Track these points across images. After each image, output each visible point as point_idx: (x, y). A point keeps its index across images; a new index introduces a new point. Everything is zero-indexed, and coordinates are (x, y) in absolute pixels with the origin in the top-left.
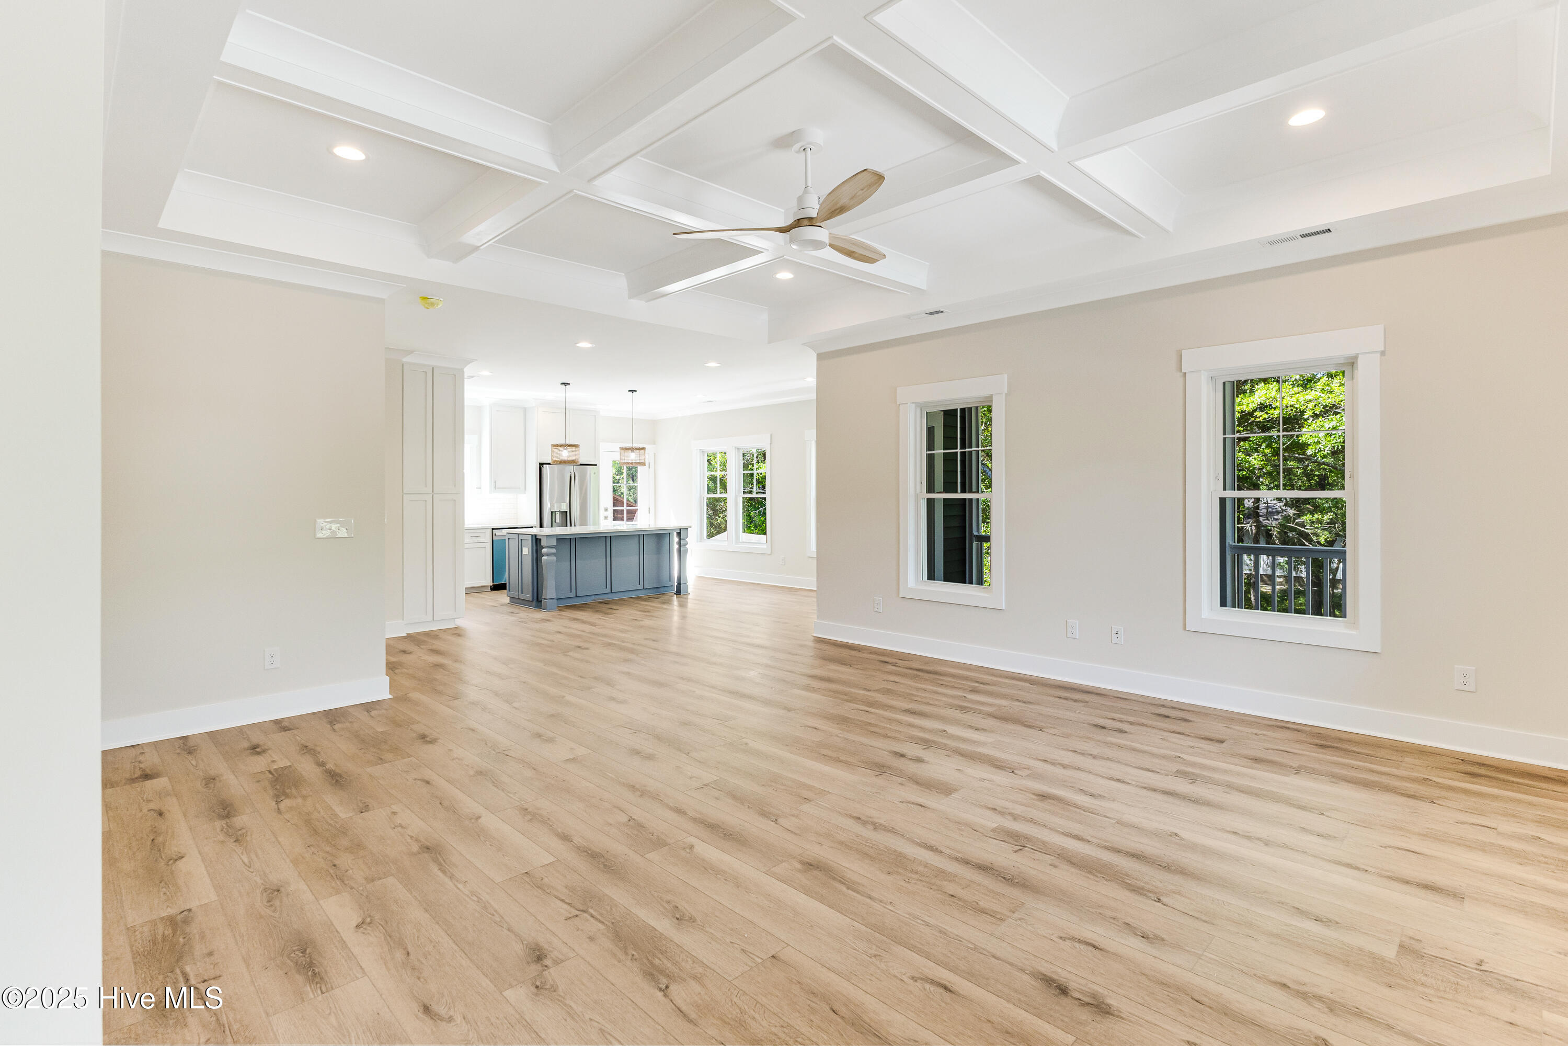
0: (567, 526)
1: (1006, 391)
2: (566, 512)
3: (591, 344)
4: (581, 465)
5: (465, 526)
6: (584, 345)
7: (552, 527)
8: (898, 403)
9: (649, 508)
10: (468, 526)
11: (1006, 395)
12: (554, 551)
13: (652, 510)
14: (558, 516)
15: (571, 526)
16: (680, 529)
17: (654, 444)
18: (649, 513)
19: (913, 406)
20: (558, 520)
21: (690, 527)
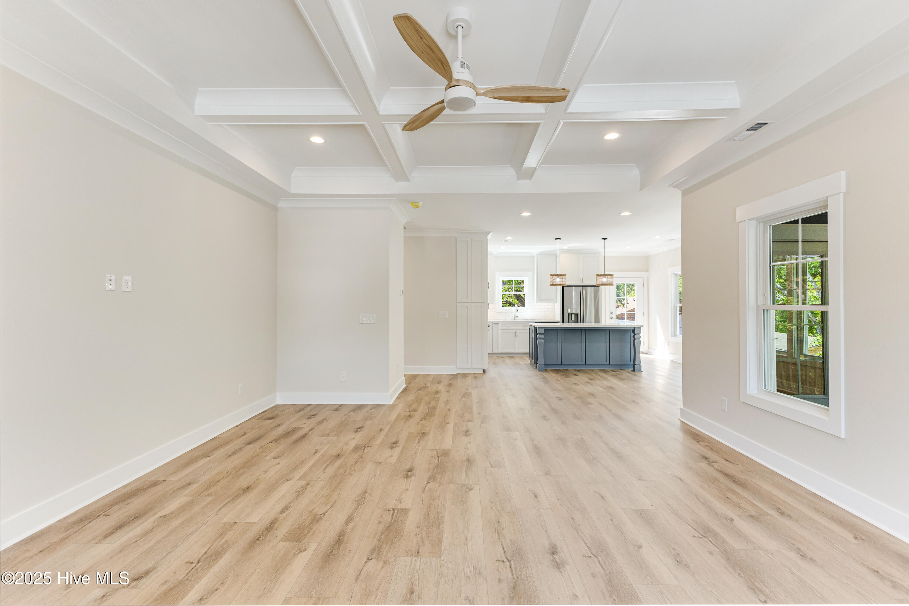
0: (578, 322)
1: (844, 190)
2: (578, 314)
3: (530, 213)
4: (567, 286)
5: (489, 320)
6: (526, 214)
7: (569, 322)
8: (737, 222)
9: (644, 313)
10: (490, 320)
11: (844, 194)
12: (543, 336)
13: (646, 314)
14: (573, 316)
15: (583, 322)
16: (635, 327)
17: (648, 271)
18: (644, 316)
19: (754, 222)
20: (573, 319)
21: (643, 326)
